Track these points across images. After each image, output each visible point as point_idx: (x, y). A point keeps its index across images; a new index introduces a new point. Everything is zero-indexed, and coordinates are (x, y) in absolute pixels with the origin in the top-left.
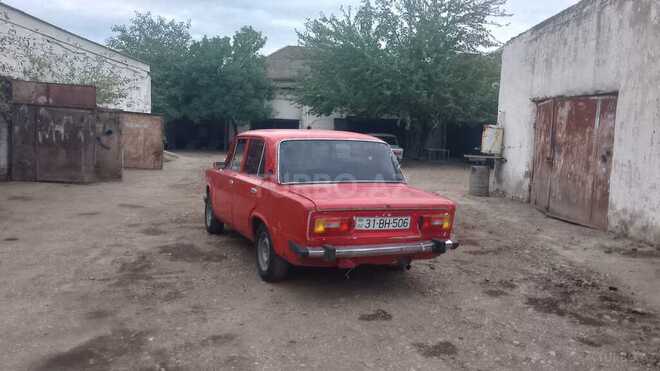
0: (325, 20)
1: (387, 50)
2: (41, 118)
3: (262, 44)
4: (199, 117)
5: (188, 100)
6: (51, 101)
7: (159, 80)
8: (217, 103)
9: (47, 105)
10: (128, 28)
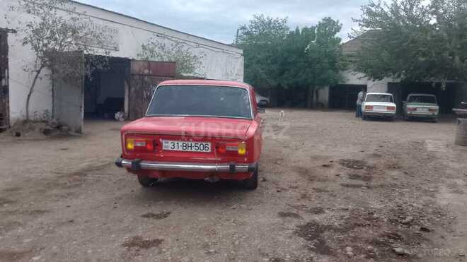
0: (373, 5)
1: (435, 24)
2: (145, 83)
3: (338, 29)
4: (288, 84)
5: (282, 73)
6: (151, 72)
7: (263, 60)
8: (300, 74)
9: (149, 75)
10: (247, 26)
